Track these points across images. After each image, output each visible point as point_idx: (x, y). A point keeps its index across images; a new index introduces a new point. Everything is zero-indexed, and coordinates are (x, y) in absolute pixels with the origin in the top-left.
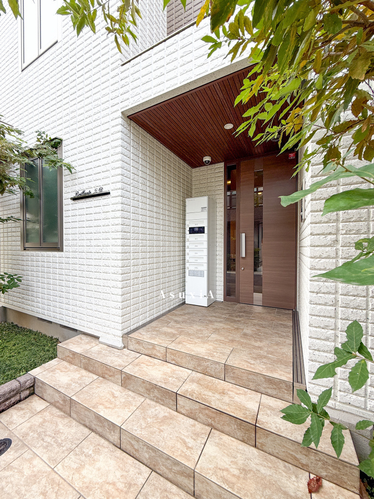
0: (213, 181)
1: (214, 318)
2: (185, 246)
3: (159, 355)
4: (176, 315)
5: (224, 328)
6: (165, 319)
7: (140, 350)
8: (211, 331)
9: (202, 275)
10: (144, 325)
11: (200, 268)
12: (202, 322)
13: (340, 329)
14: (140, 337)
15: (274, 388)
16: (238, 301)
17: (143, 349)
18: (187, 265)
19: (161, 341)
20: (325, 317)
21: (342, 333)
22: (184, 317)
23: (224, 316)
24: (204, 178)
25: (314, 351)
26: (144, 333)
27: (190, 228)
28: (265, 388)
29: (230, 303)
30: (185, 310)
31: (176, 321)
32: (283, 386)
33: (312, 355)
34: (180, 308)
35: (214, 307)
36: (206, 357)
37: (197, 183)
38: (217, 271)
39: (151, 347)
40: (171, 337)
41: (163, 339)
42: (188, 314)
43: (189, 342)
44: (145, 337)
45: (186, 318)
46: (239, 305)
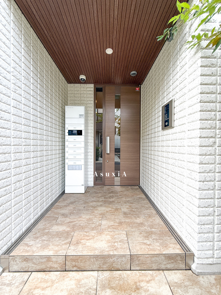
0: (85, 96)
1: (95, 203)
2: (64, 146)
3: (56, 266)
4: (61, 208)
5: (107, 212)
6: (52, 215)
7: (29, 267)
8: (99, 217)
9: (80, 169)
10: (28, 230)
11: (78, 163)
12: (87, 210)
13: (216, 206)
14: (27, 251)
15: (172, 263)
16: (104, 185)
17: (33, 265)
18: (66, 161)
19: (57, 248)
20: (207, 199)
21: (218, 208)
22: (69, 208)
23: (101, 199)
24: (78, 93)
25: (201, 226)
26: (32, 243)
27: (69, 131)
28: (165, 265)
29: (99, 187)
30: (66, 200)
31: (64, 215)
32: (179, 258)
33: (200, 229)
34: (61, 199)
35: (89, 192)
36: (112, 253)
37: (72, 96)
38: (89, 164)
39: (45, 260)
40: (67, 238)
41: (58, 244)
42: (72, 203)
43: (86, 238)
44: (35, 249)
45: (72, 208)
46: (106, 188)
